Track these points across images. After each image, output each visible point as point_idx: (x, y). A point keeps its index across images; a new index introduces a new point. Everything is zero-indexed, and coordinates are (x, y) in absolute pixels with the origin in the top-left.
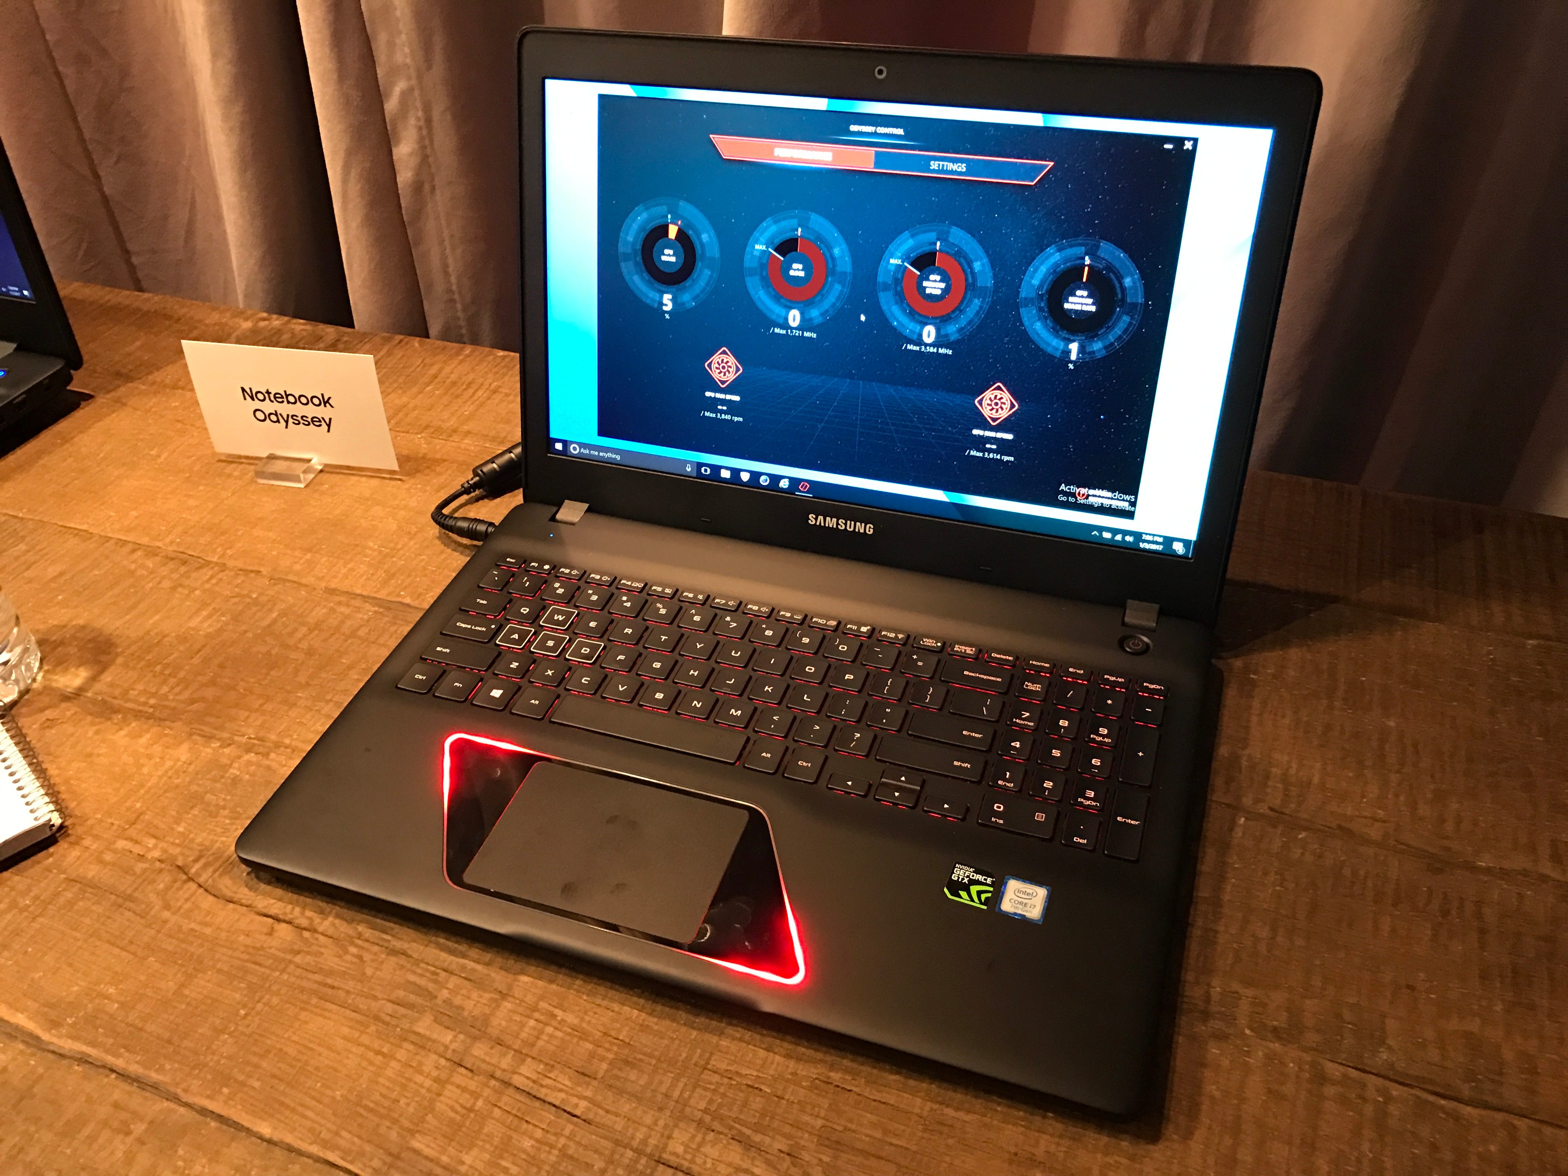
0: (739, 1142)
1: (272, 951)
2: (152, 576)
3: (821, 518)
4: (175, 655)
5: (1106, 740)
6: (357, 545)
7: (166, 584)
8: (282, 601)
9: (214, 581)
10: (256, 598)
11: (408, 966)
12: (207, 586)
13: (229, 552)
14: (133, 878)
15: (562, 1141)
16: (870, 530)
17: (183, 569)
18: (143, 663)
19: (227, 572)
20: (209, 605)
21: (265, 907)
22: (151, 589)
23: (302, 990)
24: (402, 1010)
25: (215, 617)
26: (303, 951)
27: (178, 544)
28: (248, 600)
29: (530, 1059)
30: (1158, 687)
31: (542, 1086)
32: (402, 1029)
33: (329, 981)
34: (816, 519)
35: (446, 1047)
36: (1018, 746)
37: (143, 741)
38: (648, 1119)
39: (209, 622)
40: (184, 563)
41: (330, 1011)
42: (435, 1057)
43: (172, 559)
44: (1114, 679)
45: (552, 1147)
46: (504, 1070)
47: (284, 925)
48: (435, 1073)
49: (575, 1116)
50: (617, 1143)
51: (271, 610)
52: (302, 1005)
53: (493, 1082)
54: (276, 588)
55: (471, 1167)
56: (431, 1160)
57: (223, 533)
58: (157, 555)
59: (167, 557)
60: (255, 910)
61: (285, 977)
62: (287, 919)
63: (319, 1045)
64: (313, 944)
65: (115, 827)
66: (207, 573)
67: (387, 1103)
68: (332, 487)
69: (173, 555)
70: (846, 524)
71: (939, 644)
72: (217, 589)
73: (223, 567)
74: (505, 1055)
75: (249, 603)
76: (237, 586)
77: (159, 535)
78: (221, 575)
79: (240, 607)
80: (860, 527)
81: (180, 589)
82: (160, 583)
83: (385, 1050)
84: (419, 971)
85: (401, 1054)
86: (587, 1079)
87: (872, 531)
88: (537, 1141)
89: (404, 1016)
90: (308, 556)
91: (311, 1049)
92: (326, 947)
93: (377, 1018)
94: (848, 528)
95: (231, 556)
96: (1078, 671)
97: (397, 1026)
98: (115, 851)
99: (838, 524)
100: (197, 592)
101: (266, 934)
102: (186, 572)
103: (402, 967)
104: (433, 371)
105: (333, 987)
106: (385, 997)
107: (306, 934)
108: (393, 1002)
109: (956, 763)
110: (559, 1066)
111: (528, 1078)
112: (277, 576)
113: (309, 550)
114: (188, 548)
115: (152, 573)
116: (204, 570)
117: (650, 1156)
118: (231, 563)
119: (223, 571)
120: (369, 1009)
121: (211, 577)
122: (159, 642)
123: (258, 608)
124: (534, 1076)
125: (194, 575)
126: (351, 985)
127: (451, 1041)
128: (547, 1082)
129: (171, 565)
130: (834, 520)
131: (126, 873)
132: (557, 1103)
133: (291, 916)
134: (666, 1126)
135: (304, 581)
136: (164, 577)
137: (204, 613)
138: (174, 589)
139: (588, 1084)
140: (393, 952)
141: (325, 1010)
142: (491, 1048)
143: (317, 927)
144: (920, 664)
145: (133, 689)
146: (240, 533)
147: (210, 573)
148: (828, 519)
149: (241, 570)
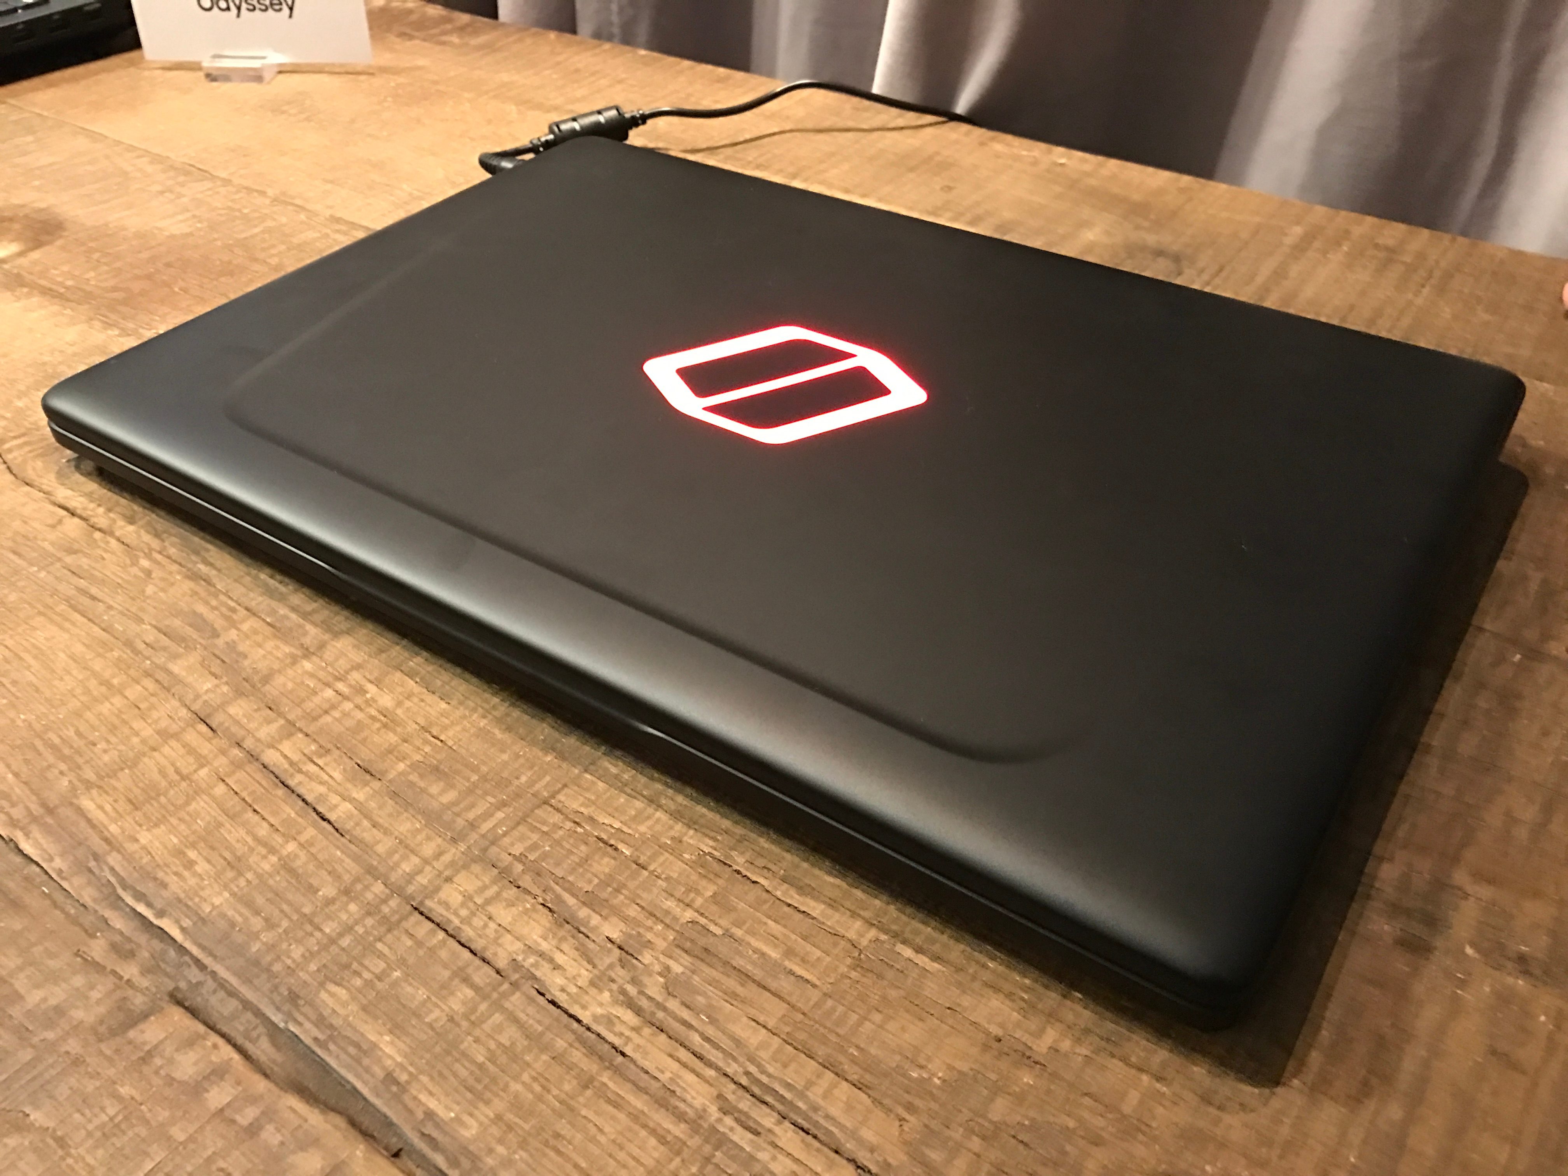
0: (550, 910)
1: (46, 545)
2: (146, 179)
4: (122, 247)
7: (156, 188)
8: (274, 220)
9: (209, 193)
10: (247, 213)
11: (203, 594)
12: (198, 196)
13: (242, 172)
15: (291, 847)
17: (181, 179)
18: (83, 248)
19: (229, 187)
20: (190, 211)
21: (66, 498)
22: (137, 189)
23: (54, 593)
24: (165, 641)
25: (189, 222)
26: (82, 552)
27: (191, 157)
28: (236, 214)
29: (300, 735)
31: (300, 771)
32: (152, 662)
33: (94, 591)
35: (197, 696)
37: (35, 315)
38: (428, 850)
39: (182, 225)
40: (187, 173)
41: (73, 624)
42: (176, 703)
43: (177, 169)
45: (273, 851)
46: (258, 740)
47: (76, 520)
48: (164, 723)
49: (324, 819)
50: (371, 871)
51: (256, 226)
52: (42, 609)
53: (236, 752)
54: (275, 208)
55: (144, 848)
56: (93, 826)
57: (246, 156)
58: (162, 163)
59: (172, 166)
60: (53, 498)
61: (43, 574)
62: (84, 515)
63: (35, 657)
64: (99, 547)
66: (203, 185)
67: (78, 743)
69: (179, 166)
72: (209, 199)
73: (228, 184)
74: (269, 722)
75: (235, 217)
76: (233, 201)
77: (176, 147)
78: (220, 189)
79: (223, 218)
81: (167, 194)
82: (149, 186)
83: (115, 681)
85: (134, 692)
86: (368, 777)
88: (256, 839)
89: (165, 649)
90: (328, 187)
91: (21, 658)
92: (113, 553)
93: (129, 644)
95: (242, 175)
97: (148, 658)
100: (185, 199)
101: (48, 526)
102: (183, 182)
103: (196, 595)
104: (560, 58)
105: (94, 598)
106: (154, 623)
107: (97, 535)
108: (160, 630)
110: (338, 752)
111: (286, 757)
112: (282, 198)
113: (332, 182)
114: (200, 162)
115: (147, 176)
116: (206, 183)
117: (408, 899)
118: (236, 181)
119: (225, 186)
120: (124, 631)
121: (209, 189)
122: (113, 233)
123: (243, 222)
124: (295, 757)
125: (191, 185)
126: (119, 601)
127: (207, 691)
128: (312, 768)
129: (172, 173)
132: (309, 798)
133: (91, 513)
134: (452, 863)
135: (310, 207)
136: (157, 182)
137: (181, 217)
138: (161, 193)
139: (366, 784)
140: (195, 576)
141: (67, 620)
142: (256, 710)
143: (115, 531)
145: (56, 269)
146: (264, 158)
147: (211, 185)
149: (245, 188)
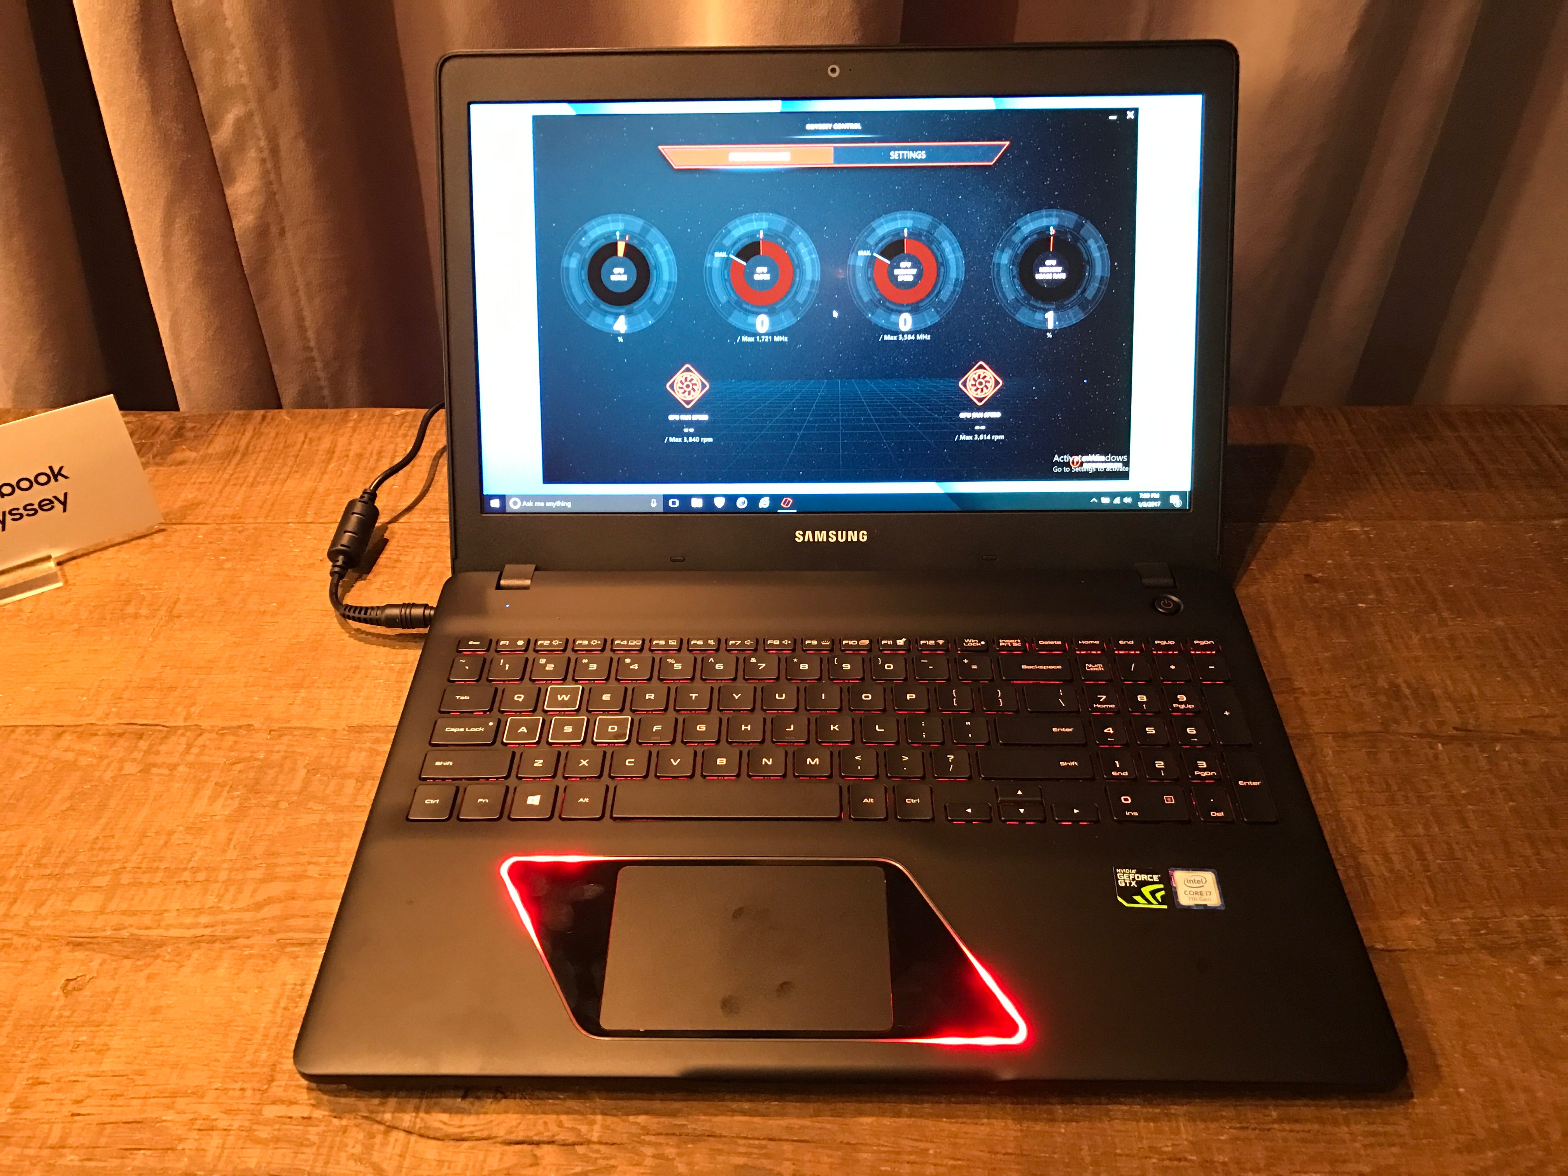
2: (106, 762)
3: (809, 533)
4: (200, 853)
5: (1190, 706)
6: (358, 668)
7: (131, 768)
8: (302, 754)
9: (195, 750)
10: (265, 759)
11: (726, 1148)
12: (190, 758)
13: (195, 710)
14: (314, 1149)
16: (863, 536)
17: (143, 744)
18: (160, 874)
19: (206, 735)
20: (206, 781)
21: (510, 1132)
22: (115, 779)
25: (225, 794)
27: (118, 715)
28: (257, 763)
30: (1208, 643)
34: (804, 535)
36: (1112, 732)
37: (221, 971)
39: (221, 801)
40: (140, 736)
43: (121, 735)
44: (1165, 643)
47: (546, 1148)
51: (293, 770)
54: (285, 739)
57: (172, 688)
58: (96, 735)
59: (111, 734)
60: (499, 1140)
62: (545, 1139)
64: (597, 1159)
65: (249, 1093)
66: (177, 743)
68: (282, 604)
69: (119, 730)
70: (837, 535)
71: (983, 643)
72: (205, 759)
73: (200, 731)
75: (260, 767)
76: (231, 749)
77: (83, 708)
78: (200, 741)
79: (252, 775)
80: (853, 536)
81: (155, 770)
82: (121, 769)
84: (742, 1150)
87: (866, 537)
90: (303, 693)
92: (615, 1157)
94: (840, 540)
95: (200, 715)
96: (1129, 643)
98: (267, 1123)
99: (828, 536)
100: (181, 768)
101: (531, 1166)
102: (150, 746)
103: (720, 1152)
104: (326, 444)
107: (580, 1149)
109: (1063, 764)
112: (276, 726)
113: (299, 686)
114: (135, 716)
115: (102, 758)
116: (174, 739)
118: (205, 724)
119: (201, 735)
121: (189, 746)
122: (166, 843)
123: (276, 769)
125: (163, 748)
129: (123, 743)
130: (824, 533)
131: (302, 1145)
133: (549, 1134)
135: (315, 724)
136: (122, 761)
137: (207, 792)
138: (146, 770)
140: (698, 1137)
143: (588, 1137)
144: (974, 667)
145: (167, 911)
146: (195, 683)
147: (184, 740)
148: (817, 533)
149: (223, 728)
